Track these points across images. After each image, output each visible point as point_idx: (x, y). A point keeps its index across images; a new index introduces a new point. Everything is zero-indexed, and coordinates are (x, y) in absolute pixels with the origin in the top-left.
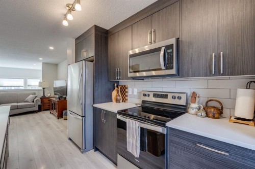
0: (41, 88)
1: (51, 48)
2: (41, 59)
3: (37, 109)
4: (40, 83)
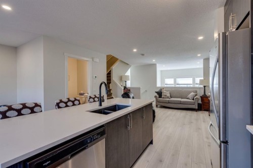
1: (201, 38)
2: (199, 55)
3: (197, 108)
4: (200, 80)
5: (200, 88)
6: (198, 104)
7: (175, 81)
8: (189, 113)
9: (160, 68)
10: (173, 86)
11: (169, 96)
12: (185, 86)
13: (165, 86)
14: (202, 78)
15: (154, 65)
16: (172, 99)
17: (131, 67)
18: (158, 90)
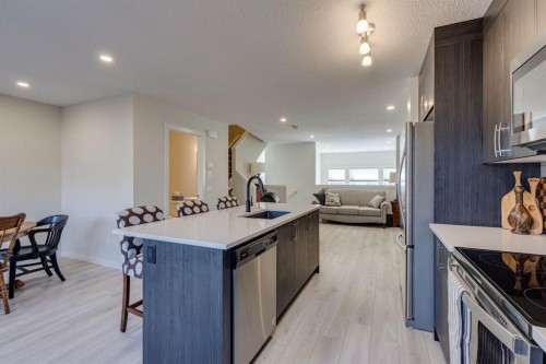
0: (394, 185)
1: (391, 108)
3: (385, 222)
4: (392, 174)
5: (390, 188)
6: (388, 215)
7: (347, 175)
8: (372, 230)
9: (322, 149)
10: (344, 183)
11: (338, 201)
12: (365, 183)
13: (329, 183)
14: (394, 170)
15: (312, 144)
16: (343, 207)
17: (267, 147)
18: (317, 192)
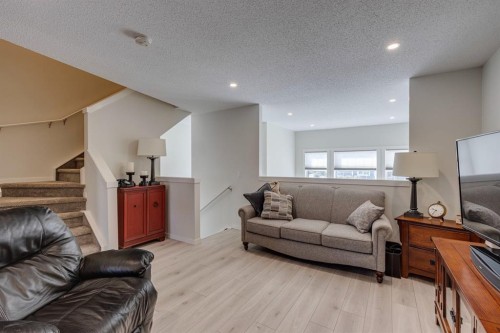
0: (404, 179)
3: (381, 266)
4: (398, 156)
5: (397, 186)
7: (331, 160)
11: (288, 210)
16: (295, 223)
18: (253, 190)
